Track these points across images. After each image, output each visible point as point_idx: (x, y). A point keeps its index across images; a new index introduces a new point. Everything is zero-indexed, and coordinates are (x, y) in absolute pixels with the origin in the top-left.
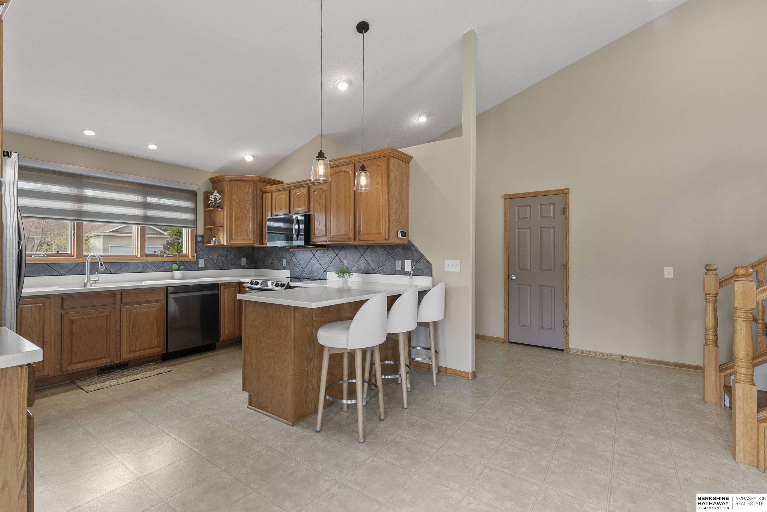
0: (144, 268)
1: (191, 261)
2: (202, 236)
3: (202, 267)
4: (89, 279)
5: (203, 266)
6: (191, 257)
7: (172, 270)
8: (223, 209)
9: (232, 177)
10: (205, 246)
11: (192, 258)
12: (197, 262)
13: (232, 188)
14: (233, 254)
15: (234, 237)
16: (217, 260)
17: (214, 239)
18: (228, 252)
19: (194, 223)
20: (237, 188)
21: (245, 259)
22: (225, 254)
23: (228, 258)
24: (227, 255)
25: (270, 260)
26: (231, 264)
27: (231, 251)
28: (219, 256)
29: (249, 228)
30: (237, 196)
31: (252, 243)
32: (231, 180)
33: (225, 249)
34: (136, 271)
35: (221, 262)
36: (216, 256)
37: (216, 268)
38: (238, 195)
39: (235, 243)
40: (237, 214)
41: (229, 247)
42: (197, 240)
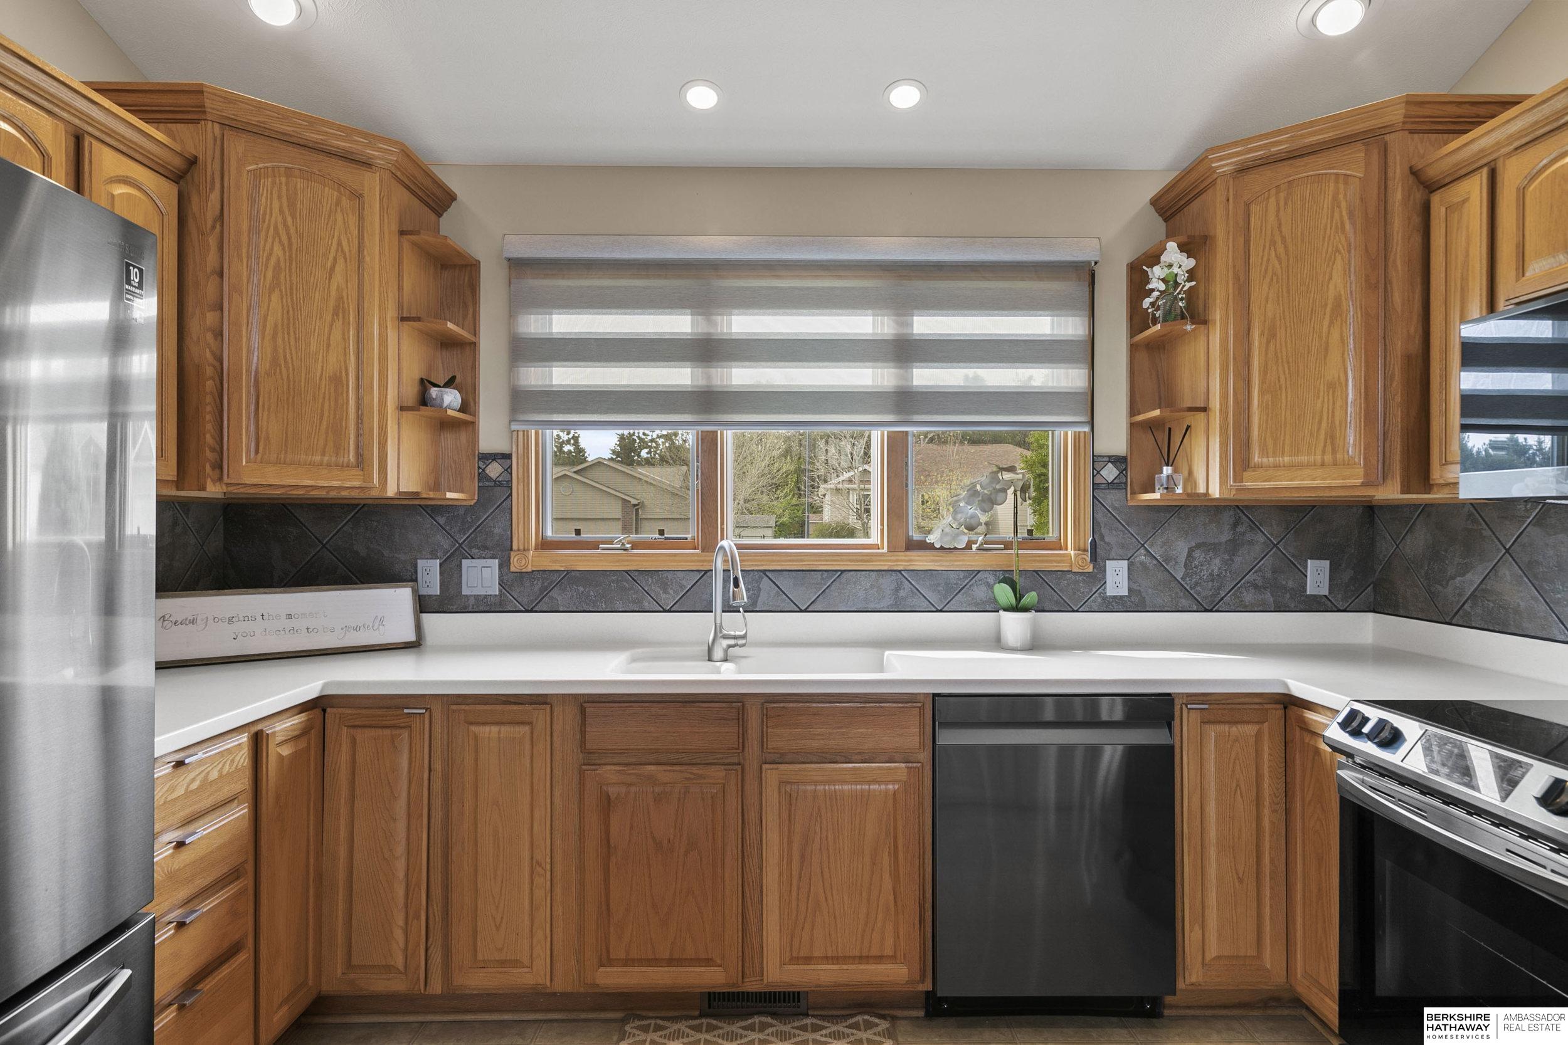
0: (902, 593)
1: (1075, 570)
2: (1119, 461)
3: (1122, 597)
4: (718, 629)
5: (1124, 592)
6: (1072, 553)
7: (995, 607)
8: (1205, 322)
9: (1252, 150)
10: (1131, 503)
11: (1076, 556)
12: (1098, 576)
13: (1247, 206)
14: (1262, 539)
15: (1256, 458)
16: (1186, 565)
17: (1167, 470)
18: (1240, 529)
19: (1088, 401)
20: (1272, 200)
21: (1326, 564)
22: (1225, 537)
23: (1236, 559)
24: (1234, 546)
25: (1472, 579)
26: (1256, 587)
27: (1254, 527)
28: (1198, 546)
29: (1339, 403)
30: (1273, 243)
31: (1358, 482)
32: (1243, 170)
33: (1227, 518)
34: (871, 606)
35: (1205, 573)
36: (1181, 548)
37: (1184, 603)
38: (1278, 239)
39: (1267, 485)
40: (1272, 335)
41: (1247, 507)
42: (1098, 480)
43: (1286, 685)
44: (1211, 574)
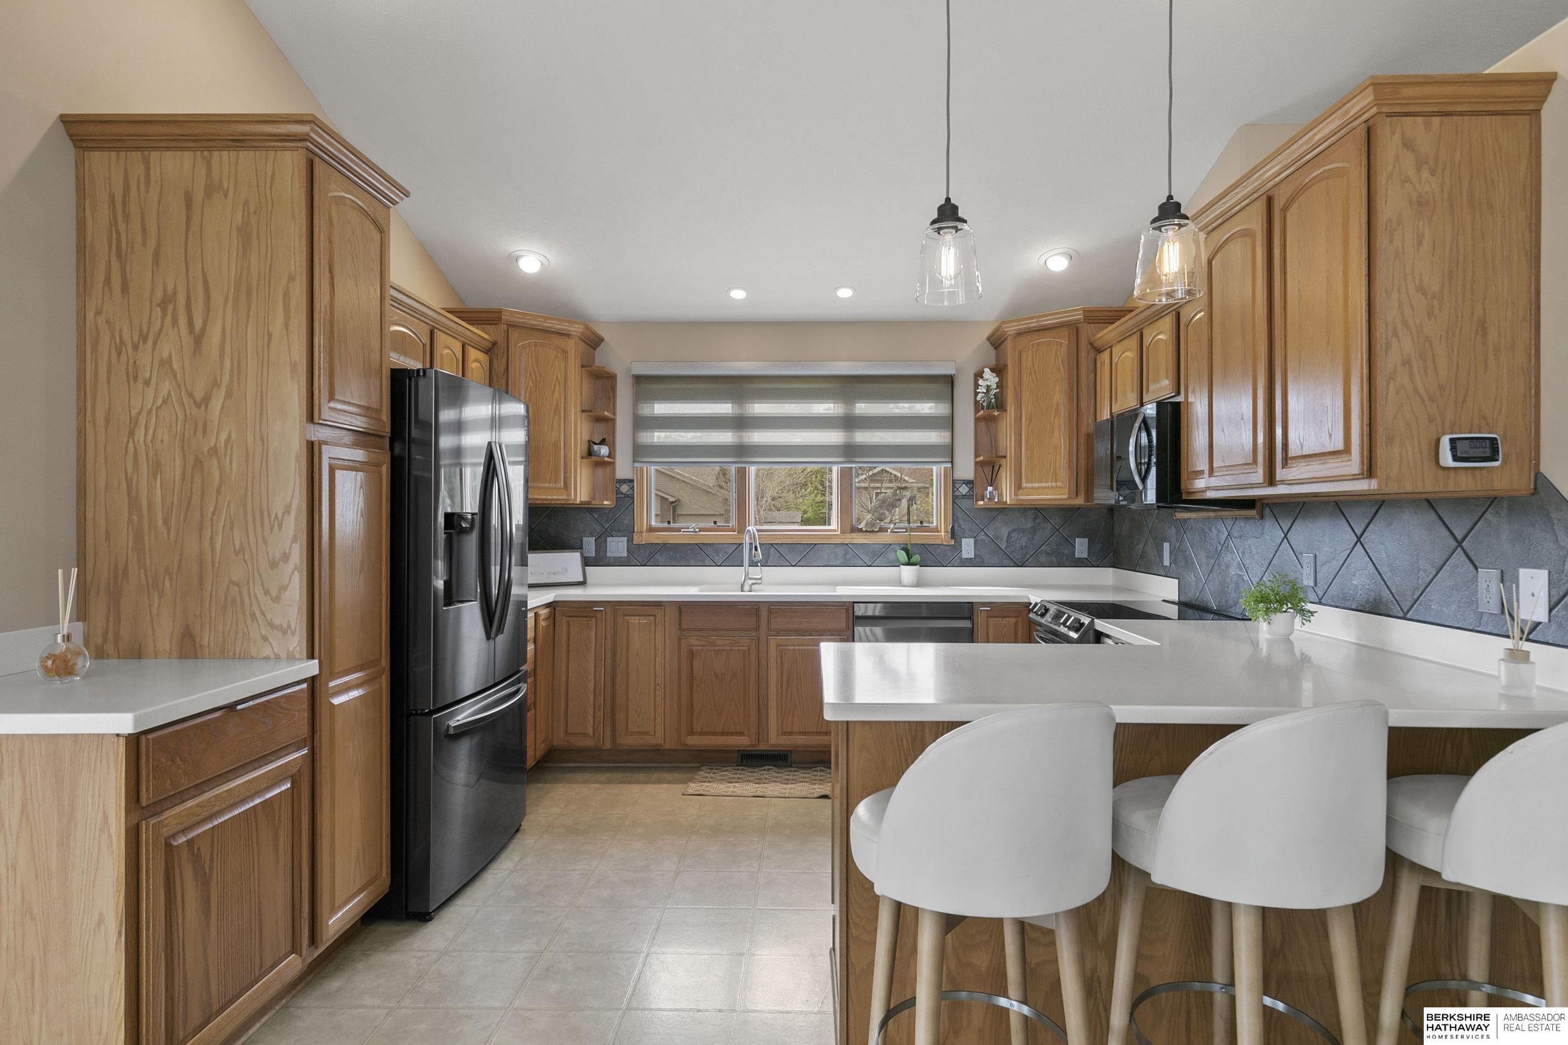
0: (848, 556)
1: (945, 543)
2: (968, 482)
3: (971, 559)
4: (747, 574)
5: (972, 556)
6: (942, 534)
7: (896, 564)
8: (1006, 411)
9: (1021, 325)
10: (975, 507)
11: (945, 536)
12: (957, 547)
13: (1020, 352)
14: (1050, 526)
15: (1024, 485)
16: (1007, 541)
17: (990, 489)
18: (1037, 521)
19: (949, 452)
20: (1030, 351)
21: (1086, 540)
22: (1029, 525)
23: (1036, 537)
24: (1034, 530)
25: (1141, 546)
26: (1047, 553)
27: (1046, 520)
28: (1014, 530)
29: (1058, 457)
30: (1031, 373)
31: (1066, 497)
32: (1019, 334)
33: (1030, 515)
34: (831, 564)
35: (1018, 546)
36: (1004, 532)
37: (1006, 562)
38: (1033, 371)
39: (1029, 497)
40: (1031, 421)
41: (1041, 508)
42: (956, 494)
43: (1028, 598)
44: (1021, 546)
